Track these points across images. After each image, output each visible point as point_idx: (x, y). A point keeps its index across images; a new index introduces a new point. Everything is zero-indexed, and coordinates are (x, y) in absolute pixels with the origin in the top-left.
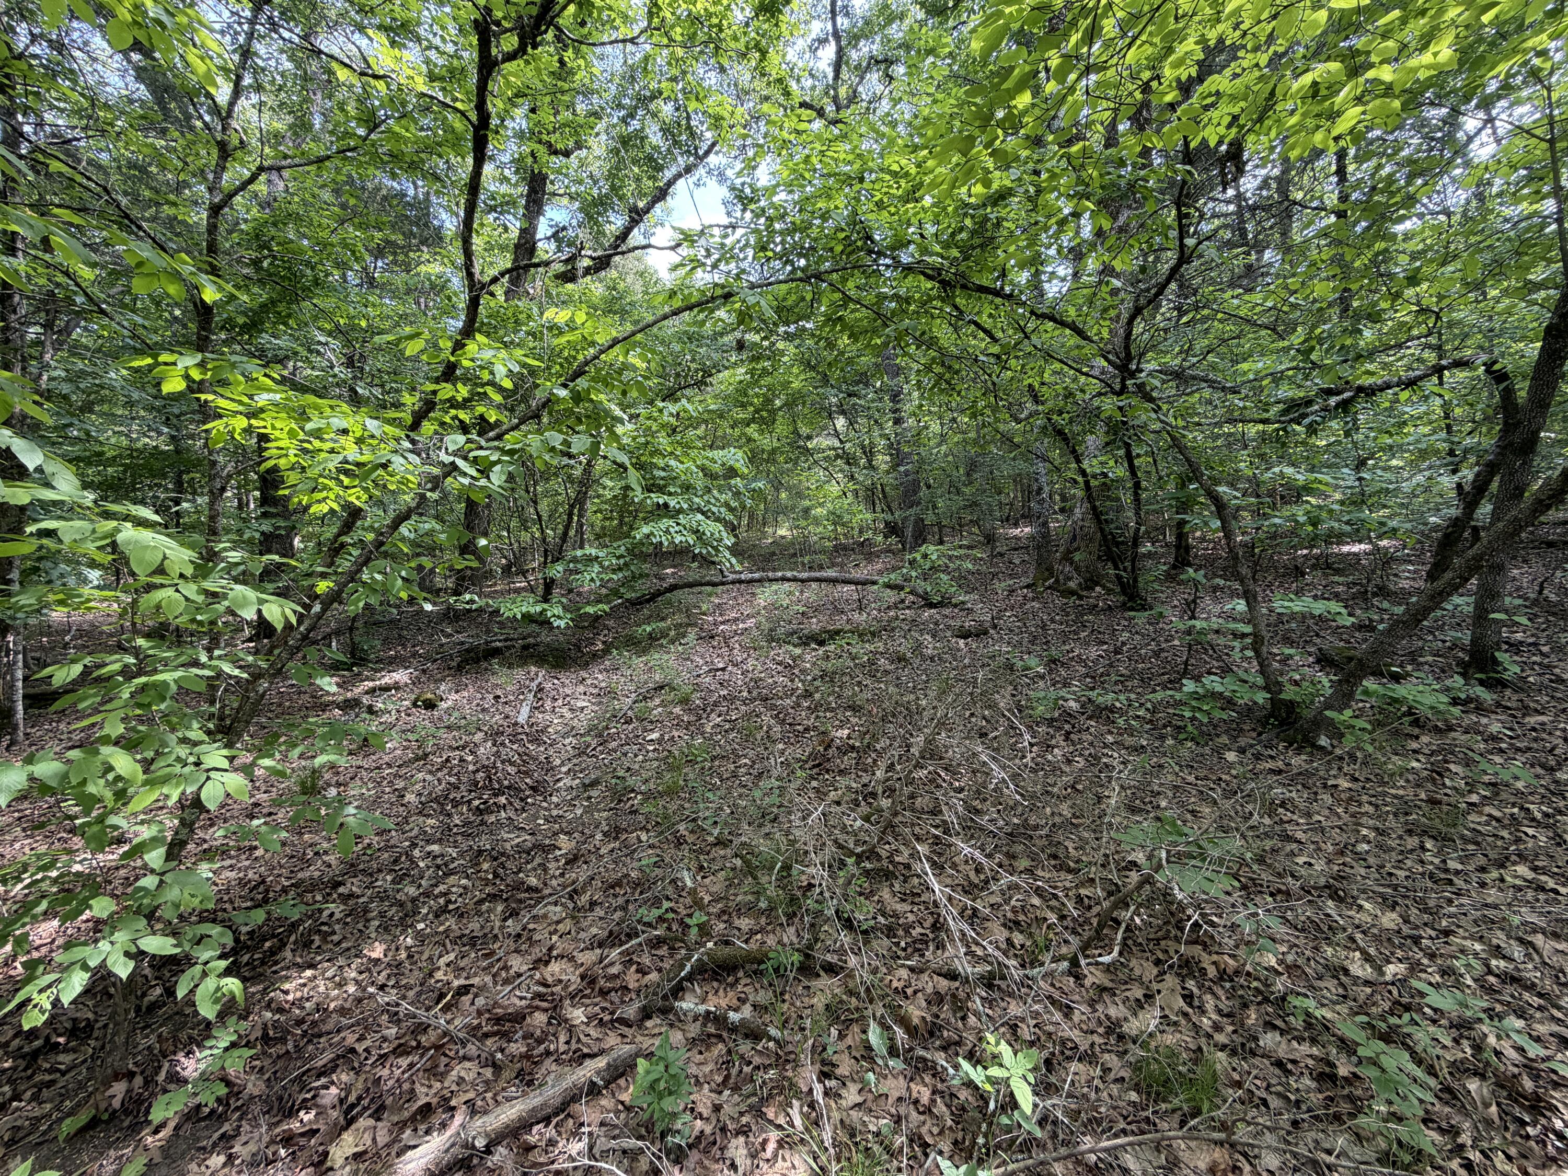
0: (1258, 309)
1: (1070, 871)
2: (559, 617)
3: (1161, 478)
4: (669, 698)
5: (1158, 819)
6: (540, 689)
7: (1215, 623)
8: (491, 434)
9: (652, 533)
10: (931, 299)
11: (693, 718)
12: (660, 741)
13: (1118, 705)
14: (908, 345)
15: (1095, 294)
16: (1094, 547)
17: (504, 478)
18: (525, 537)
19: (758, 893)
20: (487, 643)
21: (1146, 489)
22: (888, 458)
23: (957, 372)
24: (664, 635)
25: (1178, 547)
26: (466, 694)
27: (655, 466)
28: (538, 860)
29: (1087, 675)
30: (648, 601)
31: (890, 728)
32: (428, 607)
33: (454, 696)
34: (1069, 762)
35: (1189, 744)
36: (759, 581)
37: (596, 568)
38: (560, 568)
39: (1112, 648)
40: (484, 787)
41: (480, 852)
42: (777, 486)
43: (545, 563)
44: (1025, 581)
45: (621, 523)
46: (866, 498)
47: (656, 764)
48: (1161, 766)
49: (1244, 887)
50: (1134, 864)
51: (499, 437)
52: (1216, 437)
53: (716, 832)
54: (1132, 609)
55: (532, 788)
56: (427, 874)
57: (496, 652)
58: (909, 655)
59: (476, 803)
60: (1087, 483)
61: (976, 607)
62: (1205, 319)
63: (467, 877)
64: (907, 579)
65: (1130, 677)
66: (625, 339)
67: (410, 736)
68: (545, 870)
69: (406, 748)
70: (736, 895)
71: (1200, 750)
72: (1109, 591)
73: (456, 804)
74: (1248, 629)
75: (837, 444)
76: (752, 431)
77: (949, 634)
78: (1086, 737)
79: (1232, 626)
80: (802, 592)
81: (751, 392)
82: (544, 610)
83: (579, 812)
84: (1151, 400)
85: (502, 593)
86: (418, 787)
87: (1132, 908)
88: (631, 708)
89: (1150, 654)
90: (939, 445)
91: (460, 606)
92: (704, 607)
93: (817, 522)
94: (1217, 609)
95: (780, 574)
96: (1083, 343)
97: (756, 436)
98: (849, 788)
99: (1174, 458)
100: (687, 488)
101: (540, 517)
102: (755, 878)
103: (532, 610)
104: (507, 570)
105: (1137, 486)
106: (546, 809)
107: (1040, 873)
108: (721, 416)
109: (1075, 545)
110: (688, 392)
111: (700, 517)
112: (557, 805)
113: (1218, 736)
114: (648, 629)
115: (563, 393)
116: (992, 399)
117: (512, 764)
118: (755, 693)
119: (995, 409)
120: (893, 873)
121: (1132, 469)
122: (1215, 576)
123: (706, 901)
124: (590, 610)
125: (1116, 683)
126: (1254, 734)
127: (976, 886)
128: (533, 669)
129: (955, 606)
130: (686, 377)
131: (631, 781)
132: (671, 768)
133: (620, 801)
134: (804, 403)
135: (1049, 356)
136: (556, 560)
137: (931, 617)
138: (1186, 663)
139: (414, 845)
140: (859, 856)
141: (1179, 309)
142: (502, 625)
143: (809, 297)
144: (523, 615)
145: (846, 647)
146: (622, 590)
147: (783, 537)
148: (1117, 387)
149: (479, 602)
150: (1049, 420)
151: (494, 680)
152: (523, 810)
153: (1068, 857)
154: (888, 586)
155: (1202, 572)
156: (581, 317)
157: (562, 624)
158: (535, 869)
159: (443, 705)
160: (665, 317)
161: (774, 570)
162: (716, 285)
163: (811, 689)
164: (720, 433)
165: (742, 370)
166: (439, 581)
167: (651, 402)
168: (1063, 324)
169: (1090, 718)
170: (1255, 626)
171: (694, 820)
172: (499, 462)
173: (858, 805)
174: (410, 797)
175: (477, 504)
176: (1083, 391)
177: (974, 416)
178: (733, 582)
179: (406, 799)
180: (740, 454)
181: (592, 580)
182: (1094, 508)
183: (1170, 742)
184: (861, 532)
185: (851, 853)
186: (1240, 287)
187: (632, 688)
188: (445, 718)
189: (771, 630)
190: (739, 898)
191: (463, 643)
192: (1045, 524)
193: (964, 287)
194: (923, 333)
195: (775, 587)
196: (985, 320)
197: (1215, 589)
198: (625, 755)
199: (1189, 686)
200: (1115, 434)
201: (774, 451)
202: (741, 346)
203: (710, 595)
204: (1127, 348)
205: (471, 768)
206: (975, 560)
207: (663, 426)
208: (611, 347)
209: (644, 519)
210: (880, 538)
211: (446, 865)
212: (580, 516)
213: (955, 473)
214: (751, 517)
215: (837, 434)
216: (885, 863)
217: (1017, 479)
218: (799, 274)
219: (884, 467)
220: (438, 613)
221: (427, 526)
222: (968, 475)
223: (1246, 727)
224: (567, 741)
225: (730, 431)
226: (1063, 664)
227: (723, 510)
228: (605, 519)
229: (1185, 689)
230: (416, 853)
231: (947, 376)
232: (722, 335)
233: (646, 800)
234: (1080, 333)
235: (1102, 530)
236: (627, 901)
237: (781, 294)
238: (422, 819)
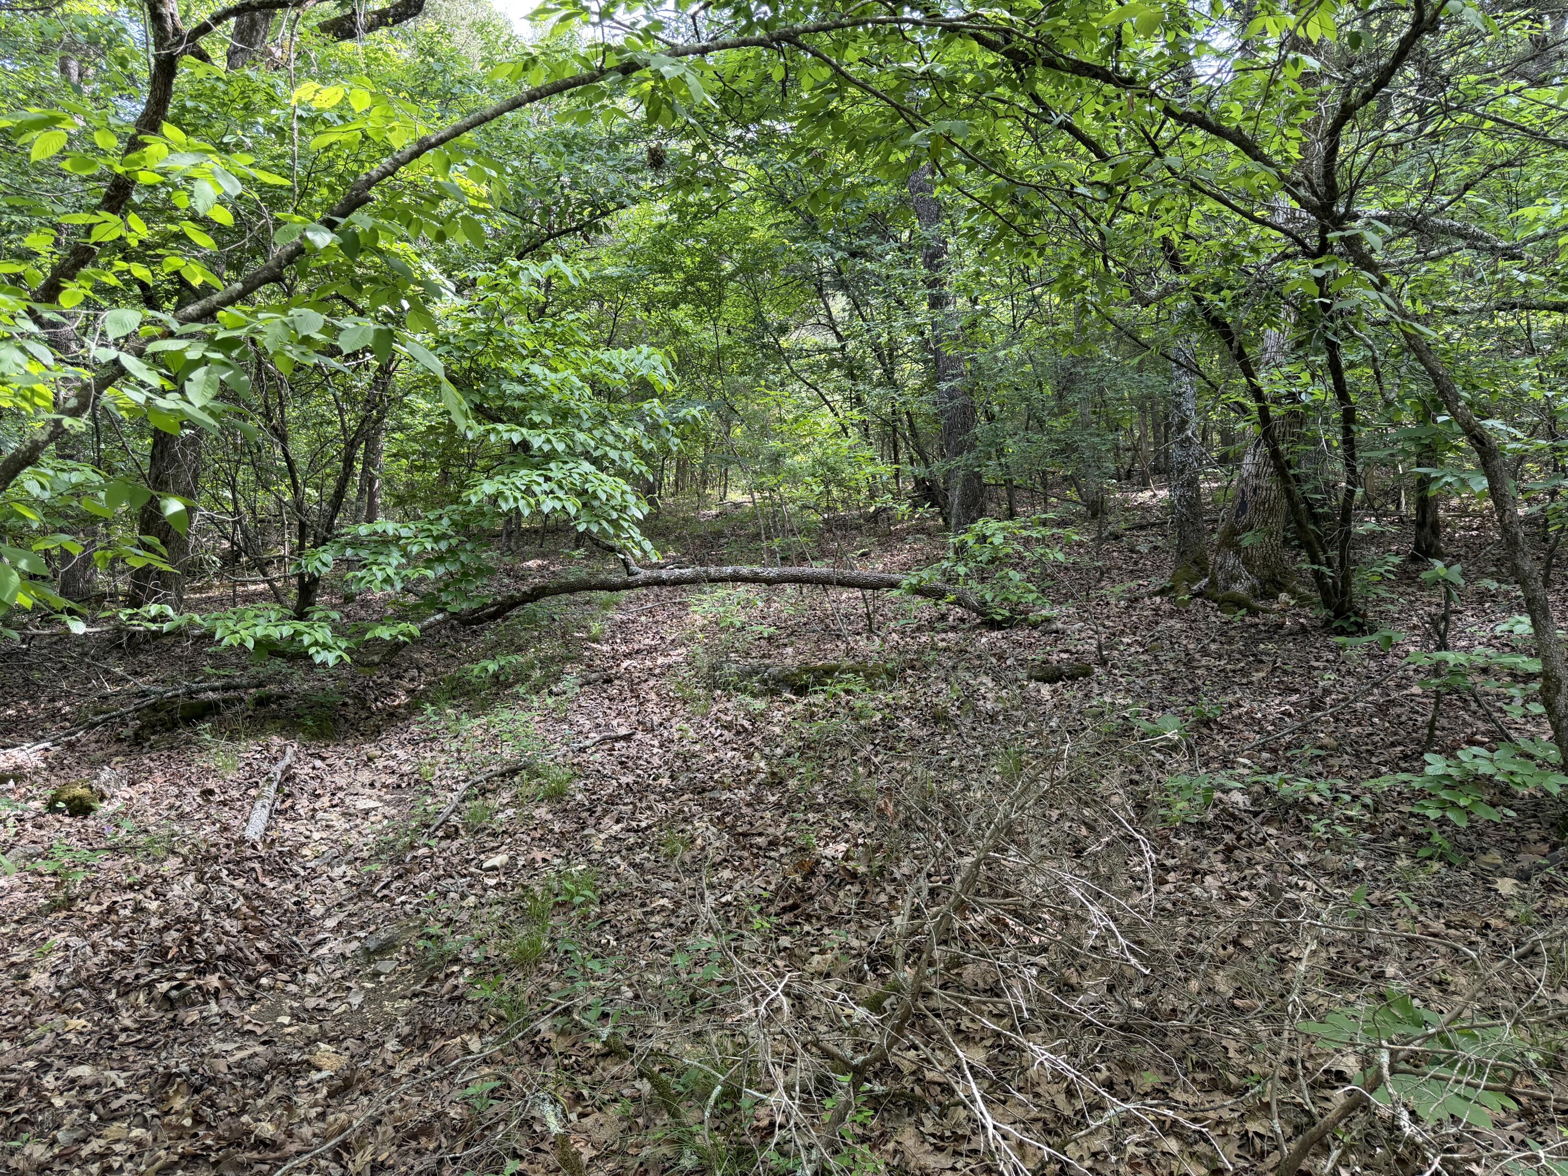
0: (1554, 114)
1: (1229, 1091)
2: (325, 647)
3: (1388, 404)
4: (528, 791)
5: (1382, 996)
6: (289, 777)
7: (1481, 654)
8: (191, 309)
9: (500, 494)
10: (993, 84)
11: (570, 826)
12: (507, 871)
13: (1315, 798)
14: (952, 163)
15: (1273, 81)
16: (1277, 523)
17: (211, 393)
18: (265, 501)
19: (679, 1142)
20: (190, 693)
21: (1366, 423)
22: (920, 367)
23: (1038, 214)
24: (521, 676)
25: (1420, 524)
26: (148, 787)
27: (505, 374)
28: (277, 1091)
29: (1263, 747)
30: (493, 617)
31: (919, 840)
32: (78, 628)
33: (126, 791)
34: (1231, 899)
35: (1436, 866)
36: (692, 581)
37: (396, 558)
38: (328, 558)
39: (1306, 700)
40: (177, 959)
41: (169, 1078)
42: (727, 415)
43: (301, 547)
44: (1157, 582)
45: (446, 477)
46: (882, 438)
47: (499, 911)
48: (1387, 905)
49: (1525, 1113)
50: (1341, 1077)
51: (208, 315)
52: (1483, 334)
53: (605, 1033)
54: (1341, 632)
55: (269, 958)
56: (68, 1120)
57: (207, 710)
58: (953, 711)
59: (164, 987)
60: (1264, 411)
61: (1070, 629)
62: (1463, 130)
63: (145, 1124)
64: (951, 579)
65: (1338, 750)
66: (442, 141)
67: (42, 865)
68: (290, 1108)
69: (33, 888)
70: (640, 1146)
71: (1453, 876)
72: (1303, 601)
73: (125, 989)
74: (1535, 666)
75: (833, 342)
76: (682, 314)
77: (1022, 674)
78: (1259, 854)
79: (1508, 660)
80: (768, 601)
81: (679, 246)
82: (297, 633)
83: (356, 1000)
84: (1371, 267)
85: (221, 602)
86: (54, 959)
87: (1335, 1154)
88: (457, 810)
89: (1372, 709)
90: (1007, 344)
91: (140, 627)
92: (595, 628)
93: (794, 478)
94: (1484, 633)
95: (729, 570)
96: (1252, 165)
97: (689, 325)
98: (845, 949)
99: (1411, 370)
100: (563, 415)
101: (290, 463)
102: (674, 1115)
103: (275, 633)
104: (231, 559)
105: (1349, 417)
106: (294, 996)
107: (1178, 1095)
108: (626, 289)
109: (1244, 519)
110: (566, 242)
111: (586, 467)
112: (316, 989)
113: (1484, 851)
114: (492, 667)
115: (322, 239)
116: (1099, 261)
117: (232, 914)
118: (683, 780)
119: (1103, 279)
120: (921, 1101)
121: (1340, 389)
122: (1484, 574)
123: (585, 1158)
124: (384, 633)
125: (1313, 760)
126: (1545, 848)
127: (1067, 1120)
128: (276, 740)
129: (1035, 626)
130: (562, 213)
131: (452, 943)
132: (527, 917)
133: (432, 980)
134: (774, 267)
135: (1195, 188)
136: (321, 541)
137: (992, 645)
138: (1431, 726)
139: (44, 1067)
140: (858, 1071)
141: (1421, 111)
142: (219, 660)
143: (778, 74)
144: (257, 643)
145: (844, 697)
146: (444, 597)
147: (737, 505)
148: (1313, 244)
149: (175, 619)
150: (1199, 300)
151: (200, 761)
152: (252, 999)
153: (1227, 1067)
154: (918, 591)
155: (1457, 568)
156: (361, 100)
157: (331, 658)
158: (271, 1107)
159: (105, 808)
160: (515, 105)
161: (720, 562)
162: (608, 48)
163: (782, 771)
164: (624, 319)
165: (663, 206)
166: (101, 580)
167: (498, 259)
168: (1219, 132)
169: (1267, 822)
170: (1545, 660)
171: (567, 1011)
172: (204, 361)
173: (861, 980)
174: (39, 979)
175: (173, 438)
176: (1255, 251)
177: (1066, 294)
178: (647, 584)
179: (31, 983)
180: (658, 356)
181: (387, 580)
182: (1275, 454)
183: (1403, 862)
184: (872, 497)
185: (845, 1066)
186: (1522, 76)
187: (460, 773)
188: (109, 831)
189: (713, 668)
190: (646, 1152)
191: (144, 694)
192: (1192, 483)
193: (1050, 64)
194: (980, 144)
195: (721, 592)
196: (1087, 123)
197: (1483, 596)
198: (444, 895)
199: (1436, 765)
200: (1312, 324)
201: (720, 354)
202: (657, 160)
203: (606, 606)
204: (1329, 173)
205: (155, 922)
206: (1068, 548)
207: (518, 302)
208: (416, 155)
209: (486, 470)
210: (904, 508)
211: (104, 1102)
212: (368, 462)
213: (1036, 393)
214: (681, 469)
215: (832, 326)
216: (908, 1082)
217: (1144, 403)
218: (759, 33)
219: (912, 383)
220: (99, 637)
221: (75, 478)
222: (1060, 397)
223: (1532, 836)
224: (337, 872)
225: (641, 315)
226: (1222, 727)
227: (628, 455)
228: (413, 468)
229: (1429, 770)
230: (49, 1081)
231: (1020, 220)
232: (625, 140)
233: (479, 976)
234: (1248, 147)
235: (1289, 494)
236: (440, 1162)
237: (730, 68)
238: (59, 1018)
